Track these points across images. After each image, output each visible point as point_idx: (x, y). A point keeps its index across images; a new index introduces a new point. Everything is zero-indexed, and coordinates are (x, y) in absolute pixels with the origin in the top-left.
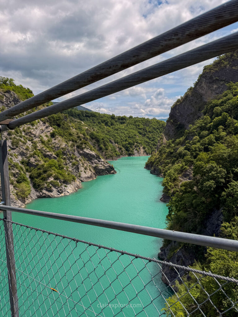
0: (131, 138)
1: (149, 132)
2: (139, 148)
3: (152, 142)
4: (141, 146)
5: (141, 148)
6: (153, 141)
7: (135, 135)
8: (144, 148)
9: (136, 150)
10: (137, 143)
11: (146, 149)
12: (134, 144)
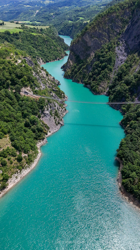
0: (33, 53)
1: (39, 46)
2: (40, 60)
3: (44, 54)
4: (40, 58)
5: (40, 59)
6: (43, 52)
7: (34, 50)
8: (42, 59)
9: (39, 61)
10: (37, 56)
11: (43, 59)
12: (36, 57)
